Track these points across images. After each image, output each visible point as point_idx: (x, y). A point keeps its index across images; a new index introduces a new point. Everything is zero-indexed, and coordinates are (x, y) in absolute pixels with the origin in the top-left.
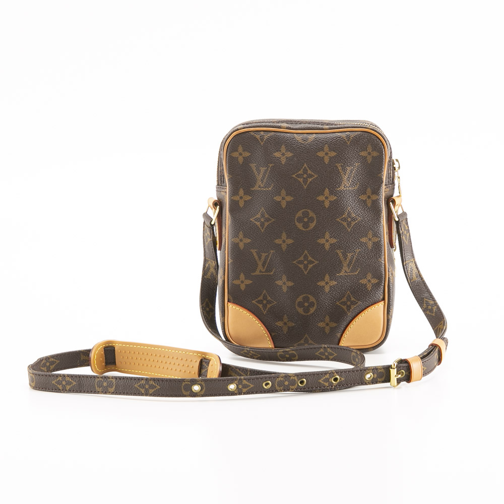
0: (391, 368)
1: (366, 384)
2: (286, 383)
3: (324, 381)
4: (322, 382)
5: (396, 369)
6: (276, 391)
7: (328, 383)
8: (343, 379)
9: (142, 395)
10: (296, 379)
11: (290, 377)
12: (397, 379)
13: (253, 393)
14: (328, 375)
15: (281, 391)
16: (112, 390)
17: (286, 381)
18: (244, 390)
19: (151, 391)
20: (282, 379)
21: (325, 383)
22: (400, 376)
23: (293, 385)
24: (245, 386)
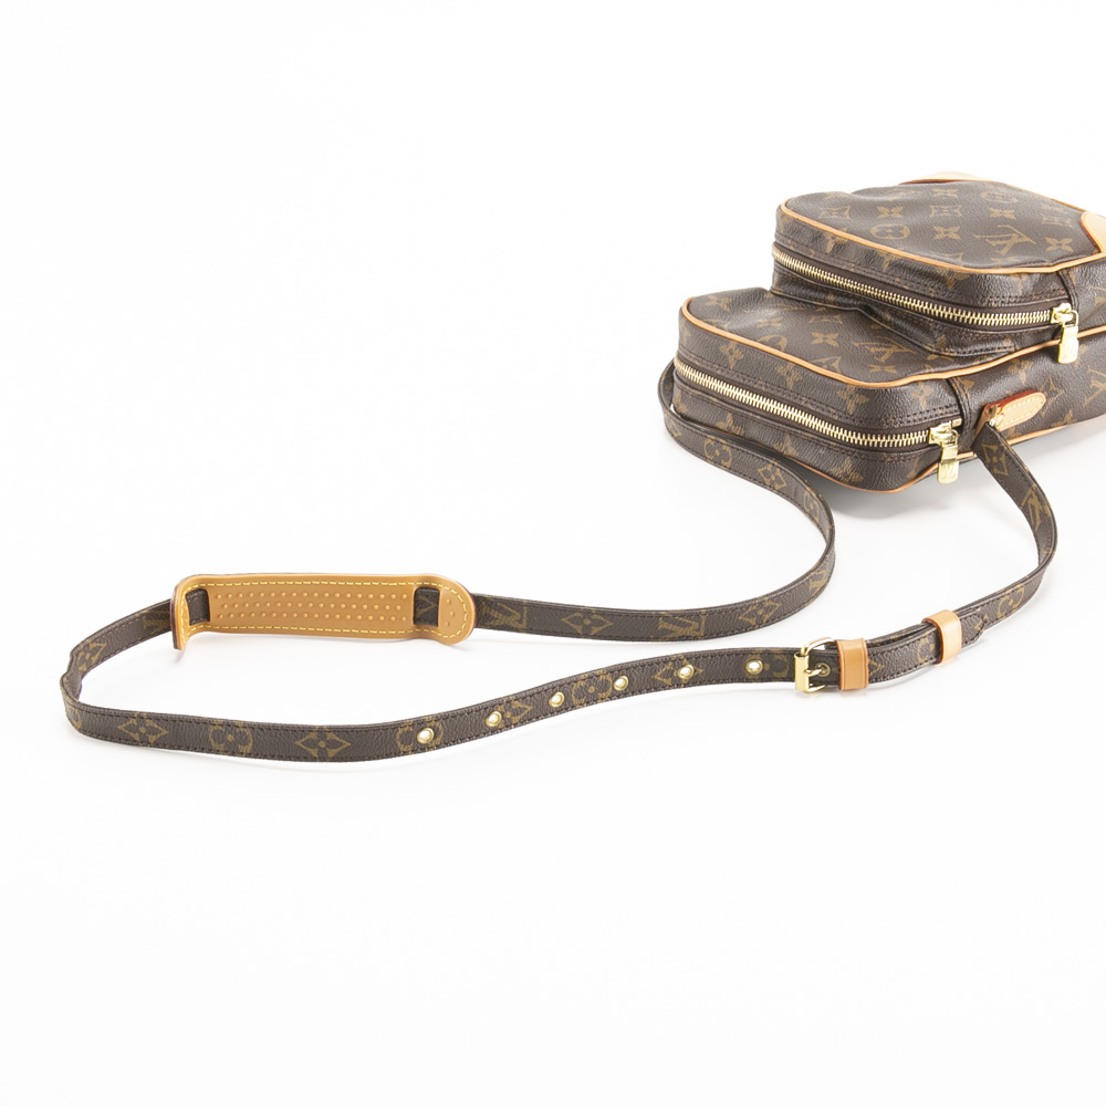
0: (799, 655)
1: (748, 681)
2: (592, 689)
3: (663, 676)
4: (659, 679)
5: (807, 657)
6: (574, 707)
7: (670, 679)
8: (701, 671)
9: (313, 759)
10: (610, 680)
11: (598, 676)
12: (810, 678)
13: (530, 720)
14: (670, 664)
15: (582, 705)
16: (248, 748)
17: (590, 685)
18: (516, 719)
19: (332, 753)
20: (582, 684)
21: (665, 680)
22: (816, 672)
23: (605, 691)
24: (516, 712)
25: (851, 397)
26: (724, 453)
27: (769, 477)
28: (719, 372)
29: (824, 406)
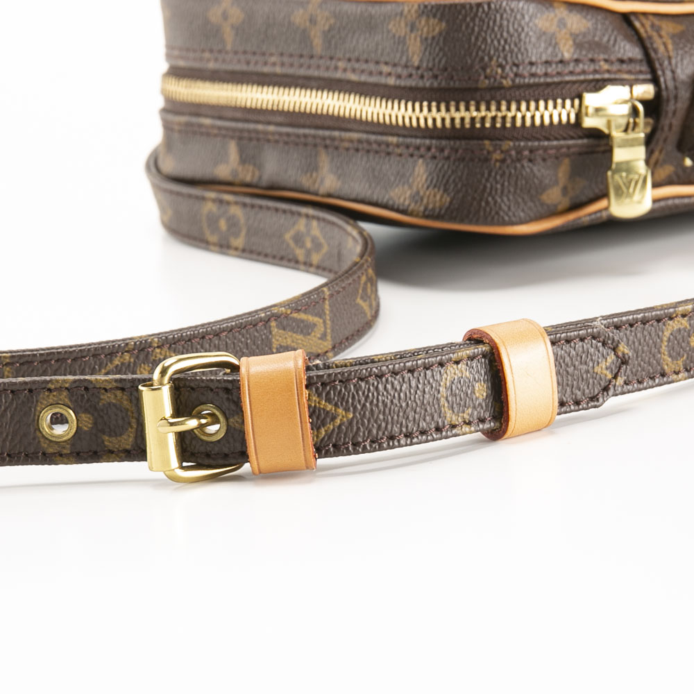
25: (413, 27)
26: (233, 223)
27: (302, 246)
28: (212, 65)
29: (372, 66)
